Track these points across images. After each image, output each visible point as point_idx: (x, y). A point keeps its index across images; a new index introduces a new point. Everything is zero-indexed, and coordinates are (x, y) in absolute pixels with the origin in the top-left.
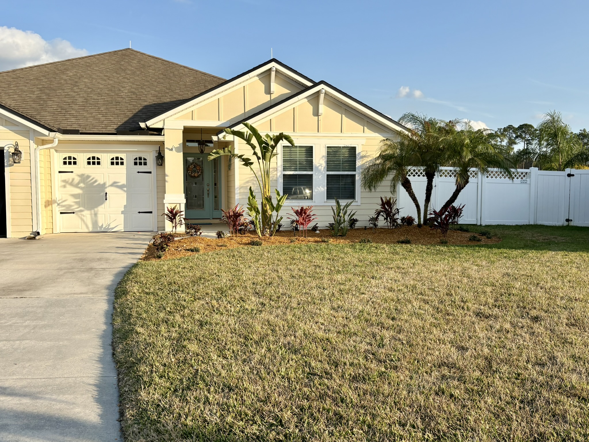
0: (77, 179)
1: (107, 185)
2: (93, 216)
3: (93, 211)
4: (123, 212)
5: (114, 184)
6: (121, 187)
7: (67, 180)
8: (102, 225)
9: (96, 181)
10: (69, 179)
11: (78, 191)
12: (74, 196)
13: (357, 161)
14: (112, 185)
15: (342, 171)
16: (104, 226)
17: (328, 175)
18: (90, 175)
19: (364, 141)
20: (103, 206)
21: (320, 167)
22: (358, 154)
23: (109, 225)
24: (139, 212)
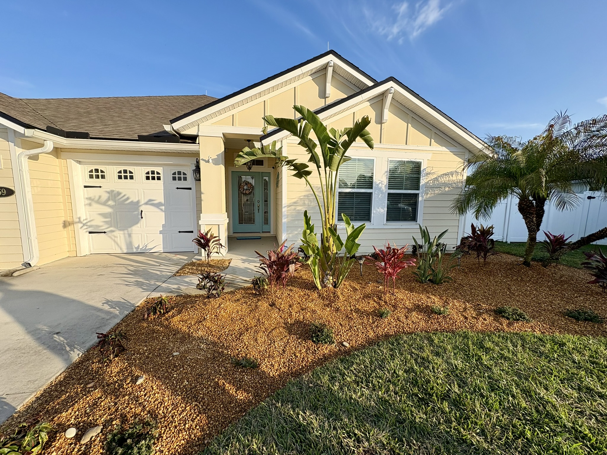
0: (105, 196)
1: (143, 202)
2: (127, 235)
3: (126, 232)
4: (161, 232)
5: (149, 202)
6: (158, 205)
7: (93, 198)
8: (139, 246)
9: (128, 198)
10: (95, 196)
11: (108, 210)
12: (104, 215)
13: (421, 179)
14: (146, 204)
15: (405, 189)
16: (141, 247)
17: (389, 194)
18: (120, 191)
19: (430, 156)
20: (139, 225)
21: (380, 185)
22: (423, 170)
23: (146, 246)
24: (180, 232)
